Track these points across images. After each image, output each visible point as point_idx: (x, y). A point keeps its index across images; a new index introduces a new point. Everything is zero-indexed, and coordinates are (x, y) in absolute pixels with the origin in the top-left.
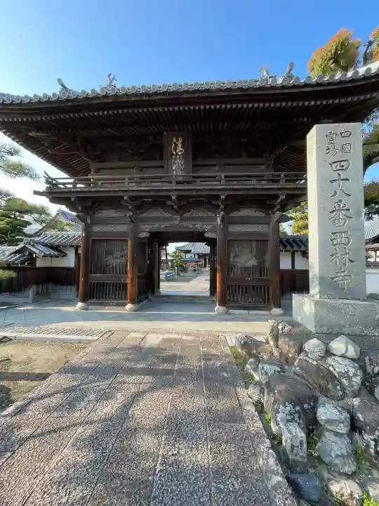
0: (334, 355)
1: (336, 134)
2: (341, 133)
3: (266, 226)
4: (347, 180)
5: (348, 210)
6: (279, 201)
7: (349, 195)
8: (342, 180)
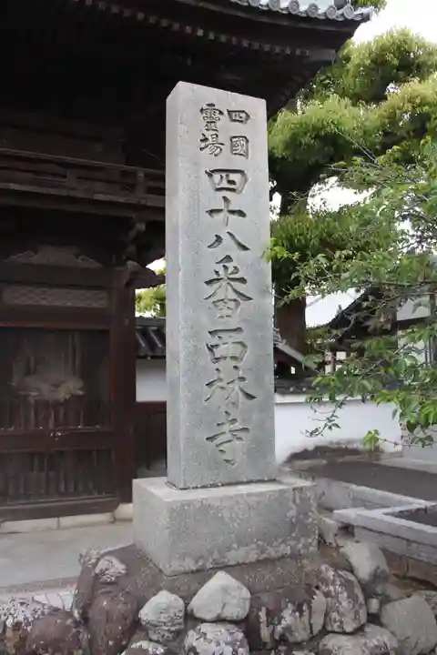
0: (203, 621)
1: (221, 113)
2: (229, 112)
3: (103, 294)
4: (241, 213)
5: (243, 280)
6: (132, 234)
7: (245, 248)
8: (232, 212)
